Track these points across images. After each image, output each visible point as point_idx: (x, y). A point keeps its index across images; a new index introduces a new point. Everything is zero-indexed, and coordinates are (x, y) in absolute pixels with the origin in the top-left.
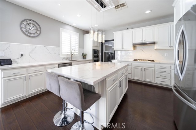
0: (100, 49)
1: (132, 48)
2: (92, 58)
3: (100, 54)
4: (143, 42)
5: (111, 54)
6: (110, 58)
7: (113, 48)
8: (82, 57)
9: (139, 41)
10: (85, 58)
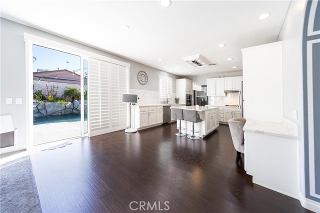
0: (192, 94)
1: (224, 95)
2: (185, 103)
3: (193, 99)
4: (234, 89)
5: (204, 99)
6: (204, 103)
7: (206, 93)
8: (175, 101)
9: (230, 89)
10: (178, 103)
